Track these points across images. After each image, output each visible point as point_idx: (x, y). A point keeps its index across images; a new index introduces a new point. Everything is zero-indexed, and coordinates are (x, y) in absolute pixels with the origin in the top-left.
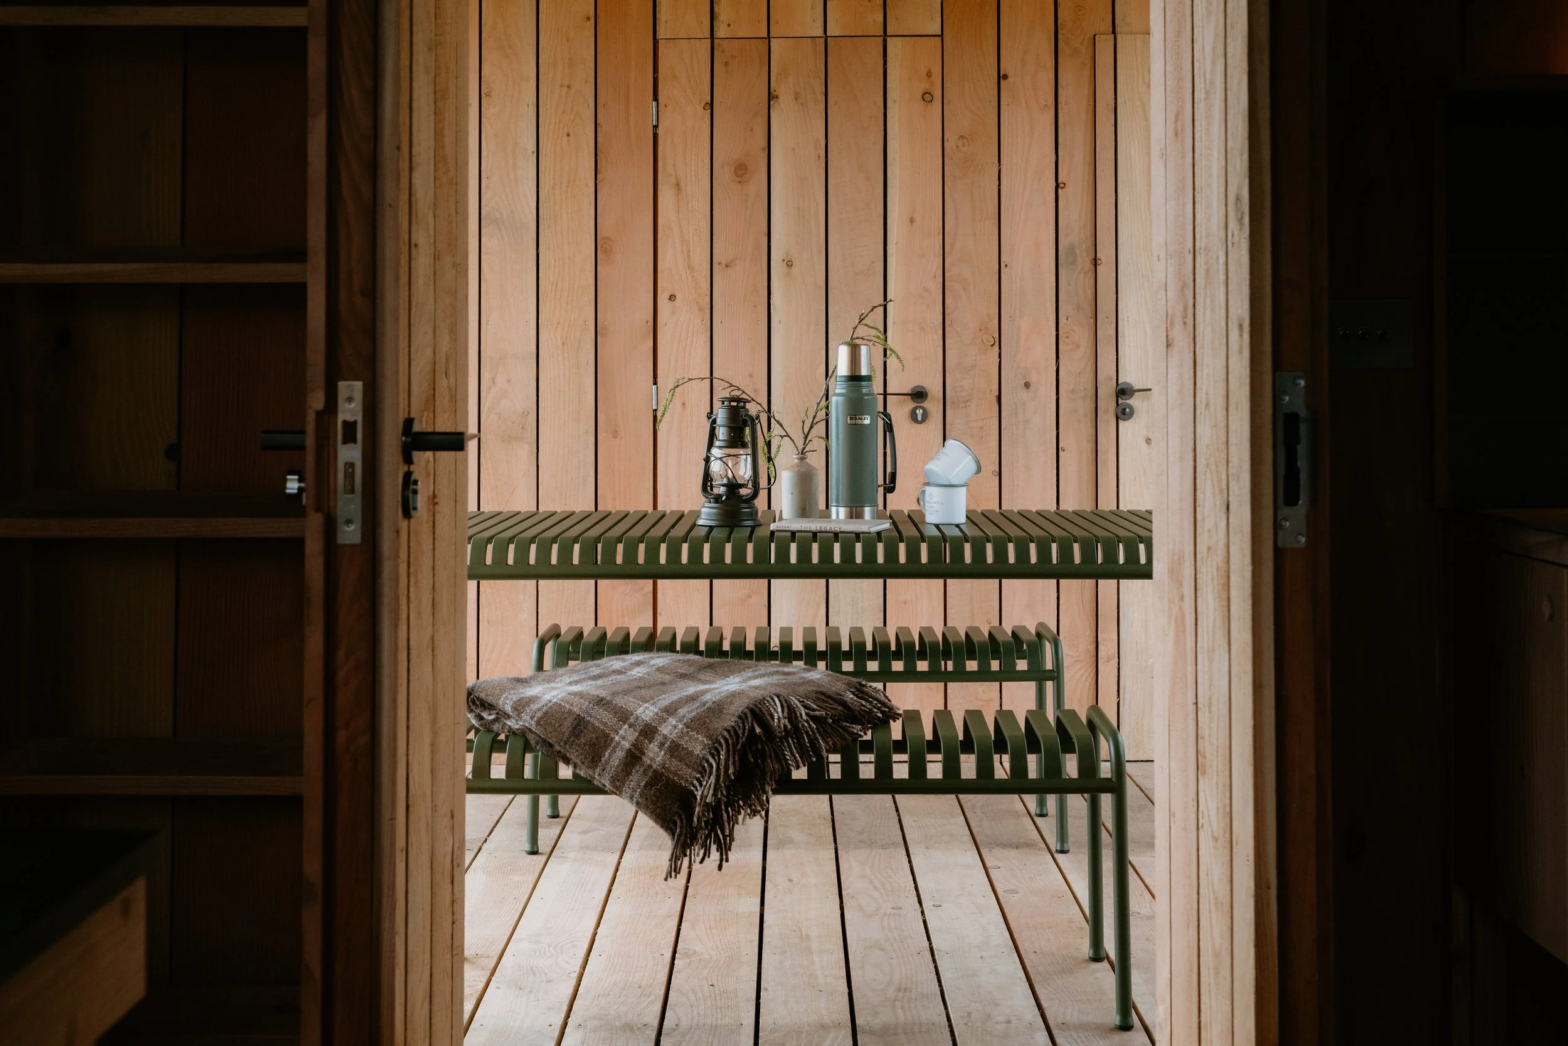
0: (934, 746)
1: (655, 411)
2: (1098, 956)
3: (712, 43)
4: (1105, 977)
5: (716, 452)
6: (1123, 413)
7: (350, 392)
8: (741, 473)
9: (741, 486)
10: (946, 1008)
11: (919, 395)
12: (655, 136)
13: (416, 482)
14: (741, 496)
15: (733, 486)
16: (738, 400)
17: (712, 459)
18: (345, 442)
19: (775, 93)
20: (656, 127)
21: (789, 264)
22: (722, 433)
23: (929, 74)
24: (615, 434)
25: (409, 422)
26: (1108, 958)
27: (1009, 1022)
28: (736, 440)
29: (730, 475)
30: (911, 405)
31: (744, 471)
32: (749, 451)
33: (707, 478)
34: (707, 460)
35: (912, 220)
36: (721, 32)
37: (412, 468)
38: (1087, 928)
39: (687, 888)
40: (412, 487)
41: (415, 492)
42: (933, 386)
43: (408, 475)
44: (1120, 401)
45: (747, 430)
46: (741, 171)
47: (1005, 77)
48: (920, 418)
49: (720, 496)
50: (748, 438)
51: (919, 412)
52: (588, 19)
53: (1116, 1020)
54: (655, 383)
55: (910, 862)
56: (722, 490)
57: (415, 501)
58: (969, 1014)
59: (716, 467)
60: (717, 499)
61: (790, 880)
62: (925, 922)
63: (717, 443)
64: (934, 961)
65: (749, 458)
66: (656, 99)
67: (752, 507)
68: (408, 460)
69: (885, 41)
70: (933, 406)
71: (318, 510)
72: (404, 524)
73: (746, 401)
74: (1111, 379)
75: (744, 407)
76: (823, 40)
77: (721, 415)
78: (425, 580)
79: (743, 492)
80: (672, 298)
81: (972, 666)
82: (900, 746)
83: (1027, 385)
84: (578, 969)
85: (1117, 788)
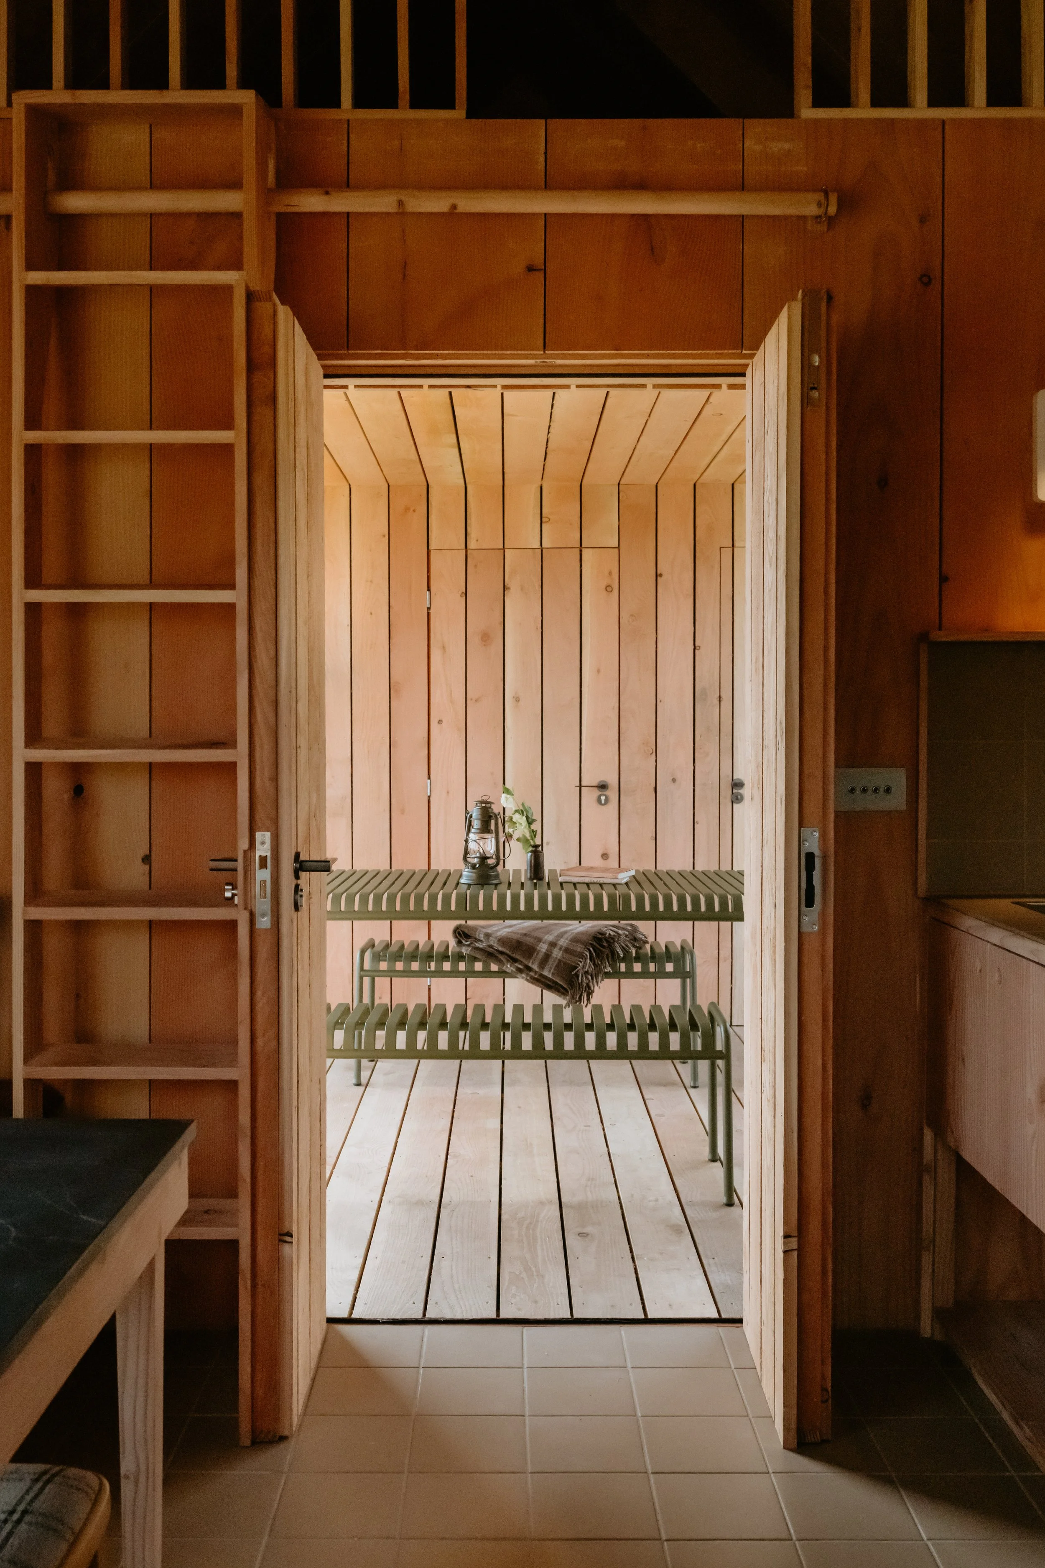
0: (611, 1027)
1: (429, 797)
2: (714, 1159)
3: (466, 552)
4: (718, 1170)
5: (472, 836)
6: (737, 799)
7: (264, 838)
8: (488, 849)
9: (488, 858)
10: (618, 1192)
11: (603, 787)
12: (429, 614)
13: (302, 890)
14: (488, 865)
15: (483, 858)
16: (486, 802)
17: (470, 841)
18: (261, 868)
19: (508, 586)
20: (429, 609)
21: (517, 700)
22: (476, 824)
23: (610, 574)
24: (403, 812)
25: (297, 855)
26: (720, 1160)
27: (657, 1200)
28: (485, 828)
29: (481, 851)
30: (597, 793)
31: (490, 847)
32: (494, 835)
33: (466, 852)
34: (467, 841)
35: (598, 671)
36: (472, 545)
37: (299, 882)
38: (707, 1139)
39: (454, 1112)
40: (300, 893)
41: (301, 896)
42: (612, 780)
43: (297, 886)
44: (734, 791)
45: (493, 822)
46: (486, 638)
47: (661, 575)
48: (603, 802)
49: (475, 865)
50: (493, 827)
51: (603, 798)
52: (384, 536)
53: (724, 1200)
54: (429, 778)
55: (596, 1095)
56: (476, 861)
57: (301, 902)
58: (632, 1195)
59: (472, 846)
60: (473, 866)
61: (520, 1107)
62: (605, 1135)
63: (473, 830)
64: (611, 1161)
65: (494, 840)
66: (429, 589)
67: (496, 871)
68: (297, 877)
69: (581, 551)
70: (613, 794)
71: (246, 909)
72: (295, 914)
73: (491, 803)
74: (728, 776)
75: (490, 808)
76: (540, 550)
77: (475, 813)
78: (305, 946)
79: (491, 862)
80: (440, 722)
81: (637, 967)
82: (589, 1027)
83: (674, 780)
84: (387, 1165)
85: (726, 1055)
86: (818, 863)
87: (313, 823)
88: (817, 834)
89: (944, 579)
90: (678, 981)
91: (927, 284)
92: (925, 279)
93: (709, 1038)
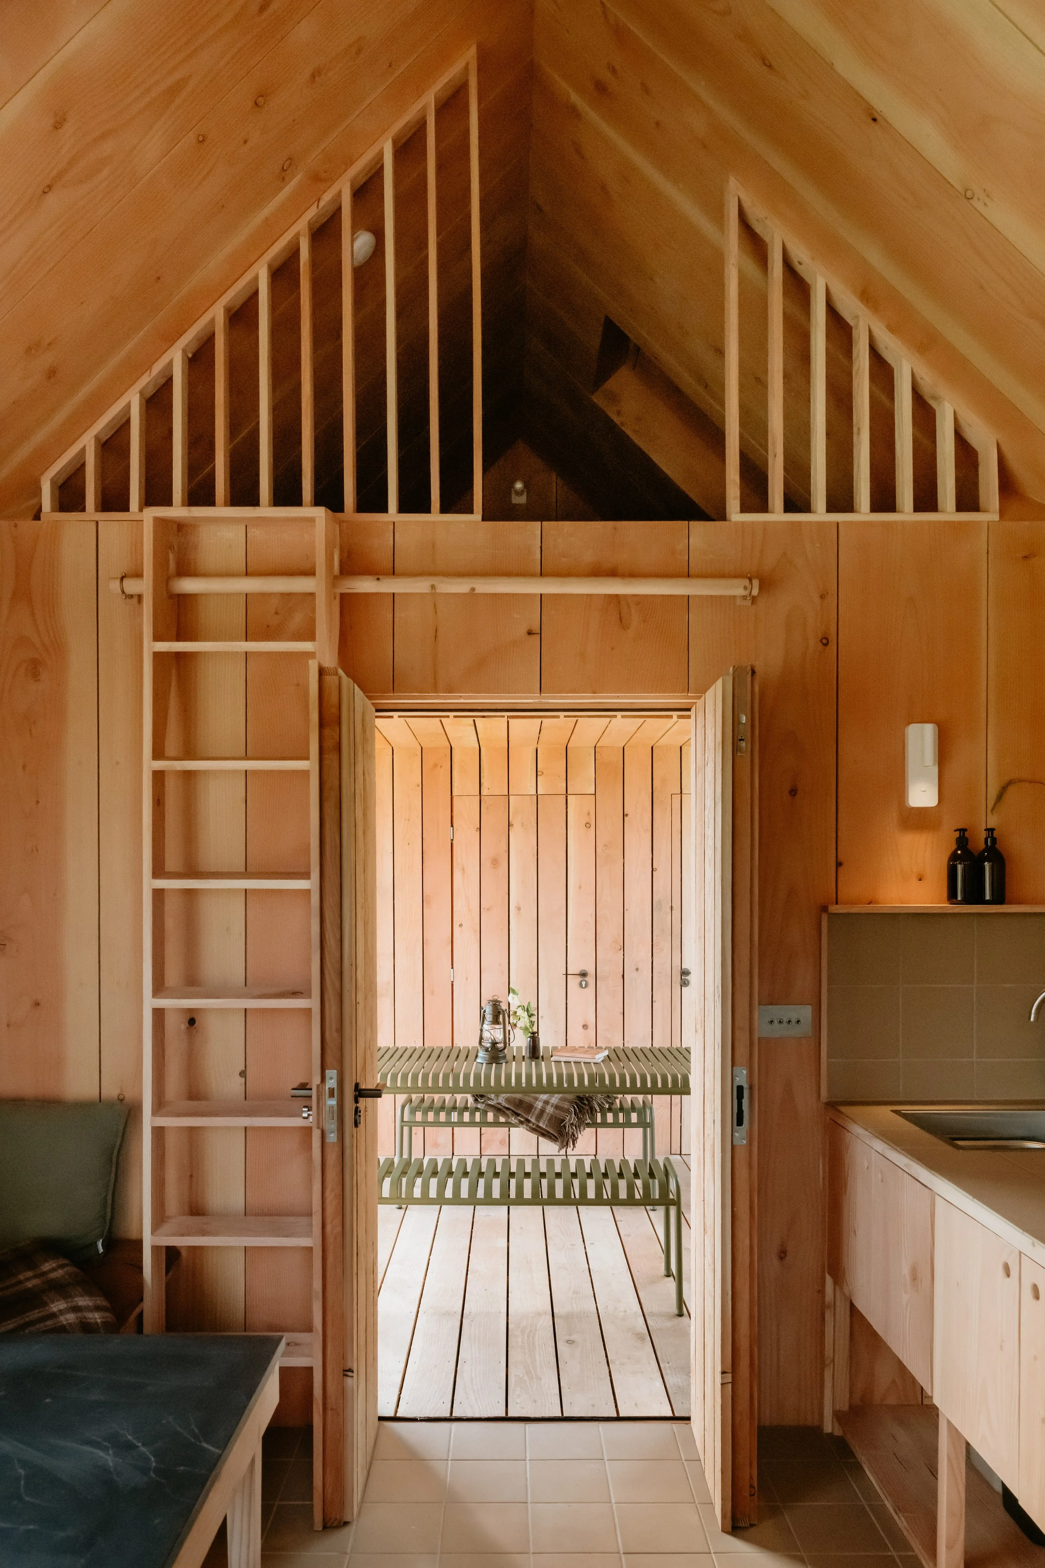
0: (590, 1175)
1: (452, 982)
2: (668, 1274)
3: (480, 797)
4: (671, 1284)
5: (485, 1027)
6: (684, 983)
7: (332, 1074)
8: (498, 1036)
9: (498, 1043)
10: (596, 1303)
11: (583, 974)
12: (452, 844)
13: (360, 1112)
14: (498, 1048)
15: (494, 1043)
16: (496, 1001)
17: (484, 1030)
18: (330, 1097)
19: (512, 823)
20: (452, 840)
21: (519, 909)
22: (489, 1017)
23: (589, 814)
24: (433, 993)
25: (357, 1085)
26: (673, 1275)
27: (626, 1311)
28: (496, 1021)
29: (493, 1038)
30: (579, 979)
31: (499, 1036)
32: (502, 1026)
33: (481, 1038)
34: (481, 1030)
35: (580, 887)
36: (484, 792)
37: (358, 1105)
38: (663, 1256)
39: (472, 1232)
40: (359, 1114)
41: (360, 1116)
42: (591, 970)
43: (357, 1108)
44: (683, 978)
45: (501, 1016)
46: (495, 862)
47: (627, 815)
48: (584, 986)
49: (488, 1048)
50: (501, 1019)
51: (584, 983)
52: (418, 786)
53: (676, 1311)
54: (452, 968)
55: (579, 1217)
56: (489, 1045)
57: (360, 1120)
58: (607, 1307)
59: (486, 1035)
60: (487, 1050)
61: (521, 1228)
62: (586, 1253)
63: (486, 1022)
64: (590, 1276)
65: (502, 1030)
66: (452, 826)
67: (504, 1053)
68: (357, 1102)
69: (567, 796)
70: (591, 980)
71: (318, 1128)
72: (355, 1129)
73: (500, 1002)
74: (678, 966)
75: (499, 1005)
76: (536, 796)
77: (488, 1009)
78: (363, 1150)
79: (501, 1046)
80: (461, 925)
81: (610, 1117)
82: (574, 1175)
83: (637, 969)
84: (422, 1280)
85: (677, 1203)
86: (746, 1093)
87: (368, 1052)
88: (745, 1072)
89: (839, 864)
90: (640, 1130)
91: (826, 645)
92: (824, 641)
93: (664, 1188)
